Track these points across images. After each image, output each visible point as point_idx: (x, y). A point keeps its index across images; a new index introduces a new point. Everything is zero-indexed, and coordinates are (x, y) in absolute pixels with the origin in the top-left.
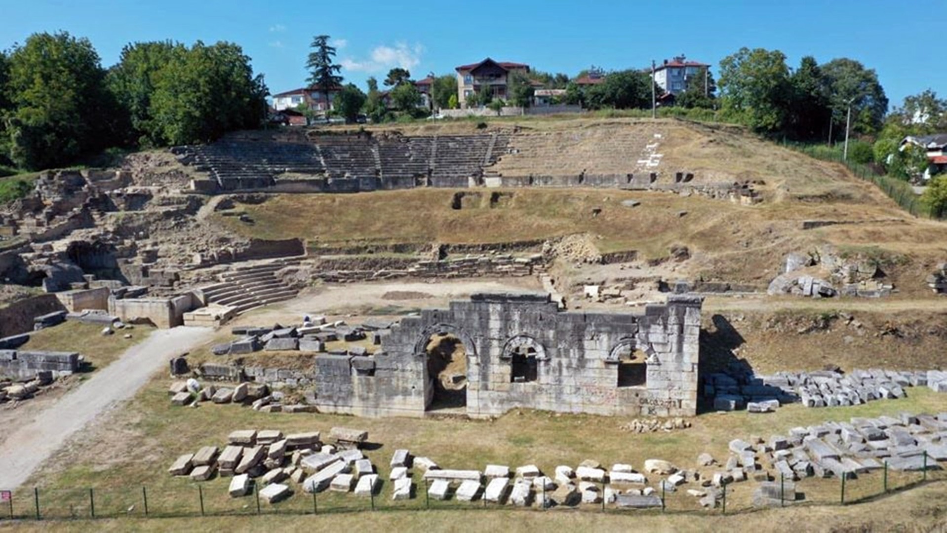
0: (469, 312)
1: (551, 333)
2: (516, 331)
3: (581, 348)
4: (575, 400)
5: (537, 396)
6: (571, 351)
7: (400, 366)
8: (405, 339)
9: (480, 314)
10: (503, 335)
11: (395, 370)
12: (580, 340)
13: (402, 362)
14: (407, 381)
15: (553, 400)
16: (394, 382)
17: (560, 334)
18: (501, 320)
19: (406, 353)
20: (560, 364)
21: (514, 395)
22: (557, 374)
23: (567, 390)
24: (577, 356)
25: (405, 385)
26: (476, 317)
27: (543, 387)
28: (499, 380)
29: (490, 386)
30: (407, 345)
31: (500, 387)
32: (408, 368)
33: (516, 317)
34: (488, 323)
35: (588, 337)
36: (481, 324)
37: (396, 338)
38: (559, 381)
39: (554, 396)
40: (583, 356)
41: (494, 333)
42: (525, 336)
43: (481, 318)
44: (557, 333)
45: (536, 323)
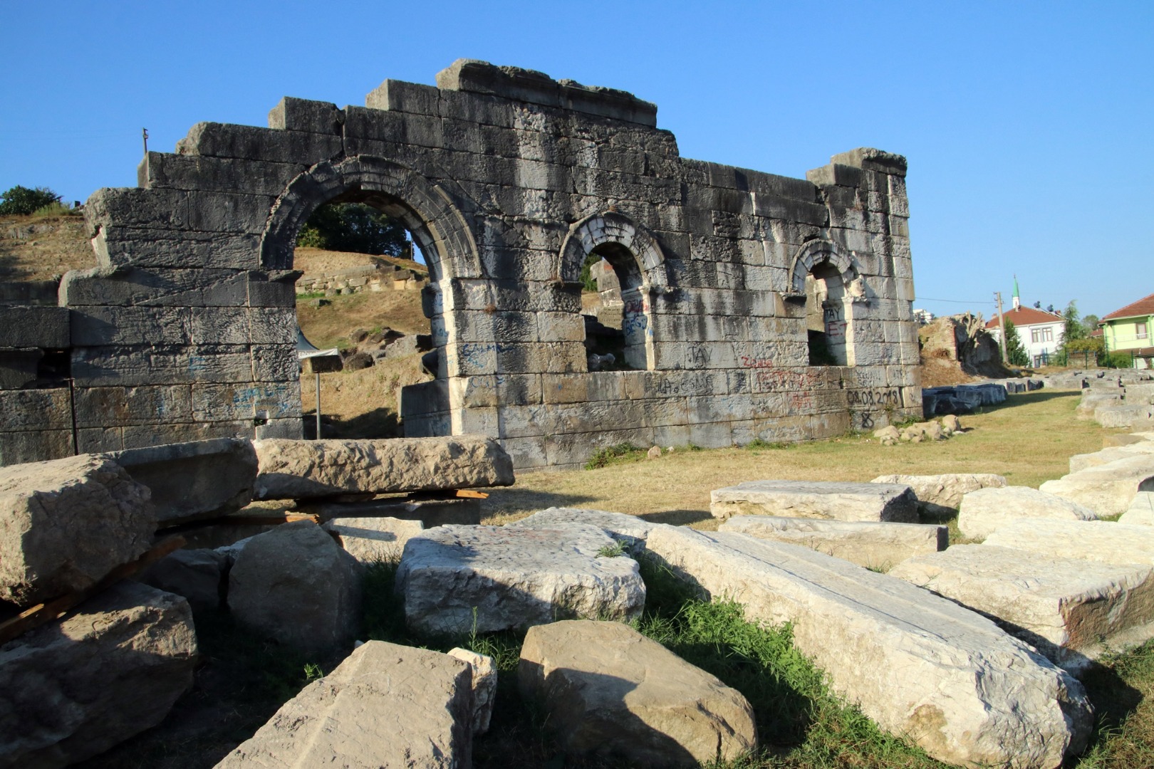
0: (455, 127)
1: (673, 214)
2: (588, 205)
3: (738, 261)
4: (737, 412)
5: (656, 408)
6: (719, 267)
7: (196, 329)
8: (217, 211)
9: (488, 136)
10: (556, 212)
11: (177, 349)
12: (734, 239)
13: (203, 309)
14: (232, 397)
15: (694, 418)
16: (171, 400)
17: (691, 216)
18: (550, 162)
19: (223, 273)
20: (700, 306)
21: (599, 411)
22: (697, 337)
23: (720, 384)
24: (732, 284)
25: (223, 413)
26: (476, 144)
27: (670, 376)
28: (555, 365)
29: (533, 387)
30: (225, 236)
31: (560, 387)
32: (235, 335)
33: (588, 157)
34: (513, 167)
35: (748, 232)
36: (493, 168)
37: (175, 209)
38: (702, 357)
39: (693, 402)
40: (742, 283)
41: (533, 205)
42: (618, 218)
43: (490, 152)
44: (686, 215)
45: (636, 181)
